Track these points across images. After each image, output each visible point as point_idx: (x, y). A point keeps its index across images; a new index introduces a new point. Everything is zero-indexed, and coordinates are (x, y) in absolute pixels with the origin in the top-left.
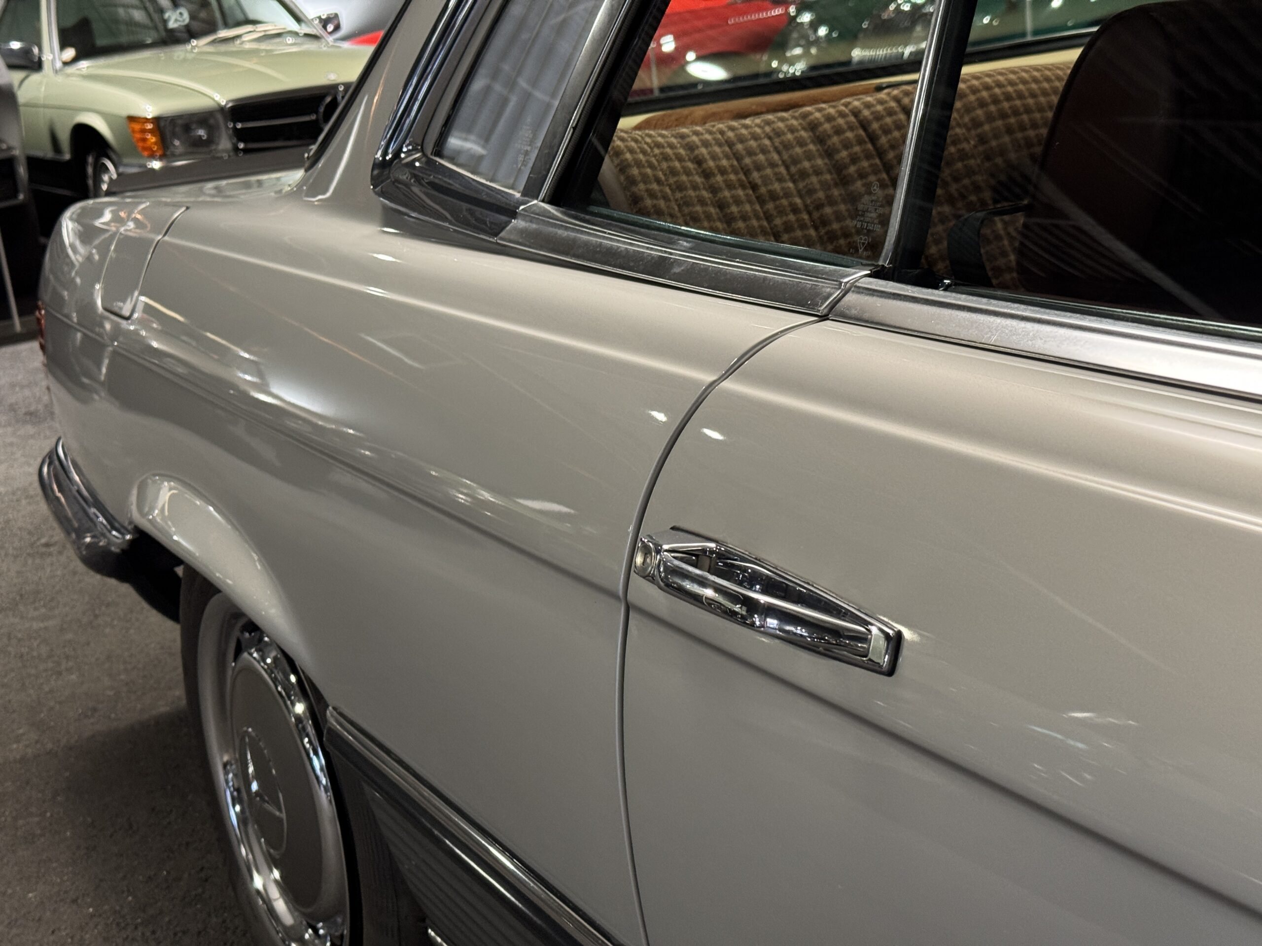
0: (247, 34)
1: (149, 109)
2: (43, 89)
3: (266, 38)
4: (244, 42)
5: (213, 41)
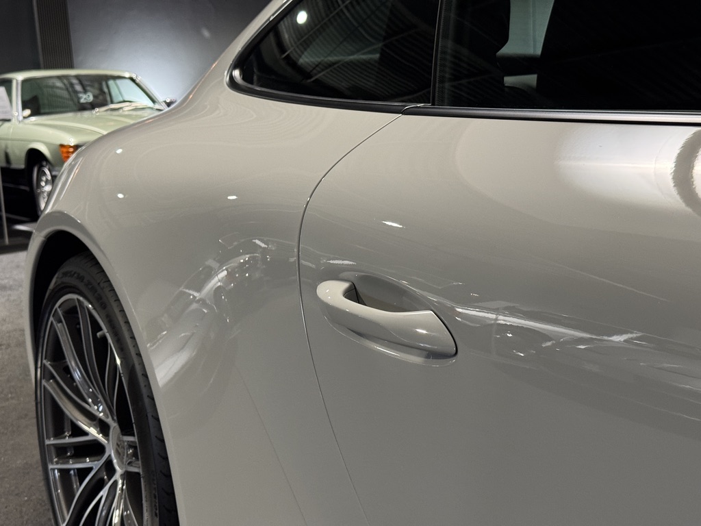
0: (127, 107)
1: (71, 141)
2: (11, 130)
3: (136, 109)
4: (124, 111)
5: (107, 110)
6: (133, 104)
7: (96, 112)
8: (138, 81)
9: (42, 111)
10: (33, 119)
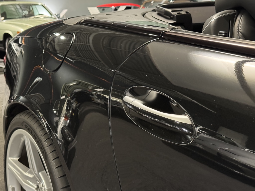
1: (22, 30)
3: (45, 18)
4: (40, 18)
5: (34, 18)
6: (44, 16)
7: (30, 19)
8: (45, 6)
9: (8, 17)
10: (5, 21)
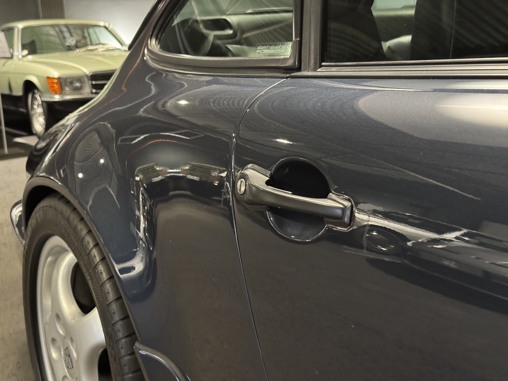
0: (100, 49)
1: (55, 74)
2: (13, 66)
3: (108, 50)
4: (99, 52)
5: (86, 51)
6: (106, 46)
7: (77, 53)
8: (110, 29)
9: (38, 51)
10: (30, 57)
